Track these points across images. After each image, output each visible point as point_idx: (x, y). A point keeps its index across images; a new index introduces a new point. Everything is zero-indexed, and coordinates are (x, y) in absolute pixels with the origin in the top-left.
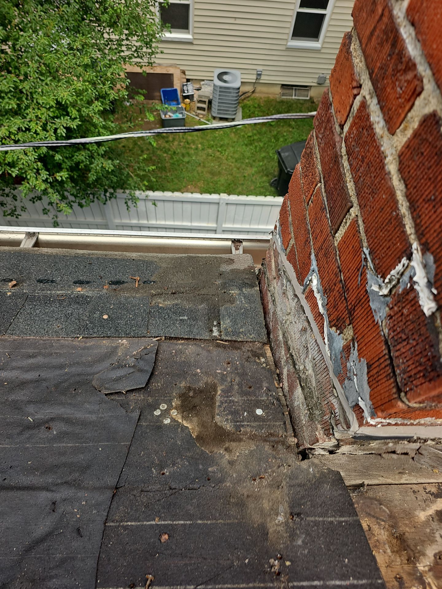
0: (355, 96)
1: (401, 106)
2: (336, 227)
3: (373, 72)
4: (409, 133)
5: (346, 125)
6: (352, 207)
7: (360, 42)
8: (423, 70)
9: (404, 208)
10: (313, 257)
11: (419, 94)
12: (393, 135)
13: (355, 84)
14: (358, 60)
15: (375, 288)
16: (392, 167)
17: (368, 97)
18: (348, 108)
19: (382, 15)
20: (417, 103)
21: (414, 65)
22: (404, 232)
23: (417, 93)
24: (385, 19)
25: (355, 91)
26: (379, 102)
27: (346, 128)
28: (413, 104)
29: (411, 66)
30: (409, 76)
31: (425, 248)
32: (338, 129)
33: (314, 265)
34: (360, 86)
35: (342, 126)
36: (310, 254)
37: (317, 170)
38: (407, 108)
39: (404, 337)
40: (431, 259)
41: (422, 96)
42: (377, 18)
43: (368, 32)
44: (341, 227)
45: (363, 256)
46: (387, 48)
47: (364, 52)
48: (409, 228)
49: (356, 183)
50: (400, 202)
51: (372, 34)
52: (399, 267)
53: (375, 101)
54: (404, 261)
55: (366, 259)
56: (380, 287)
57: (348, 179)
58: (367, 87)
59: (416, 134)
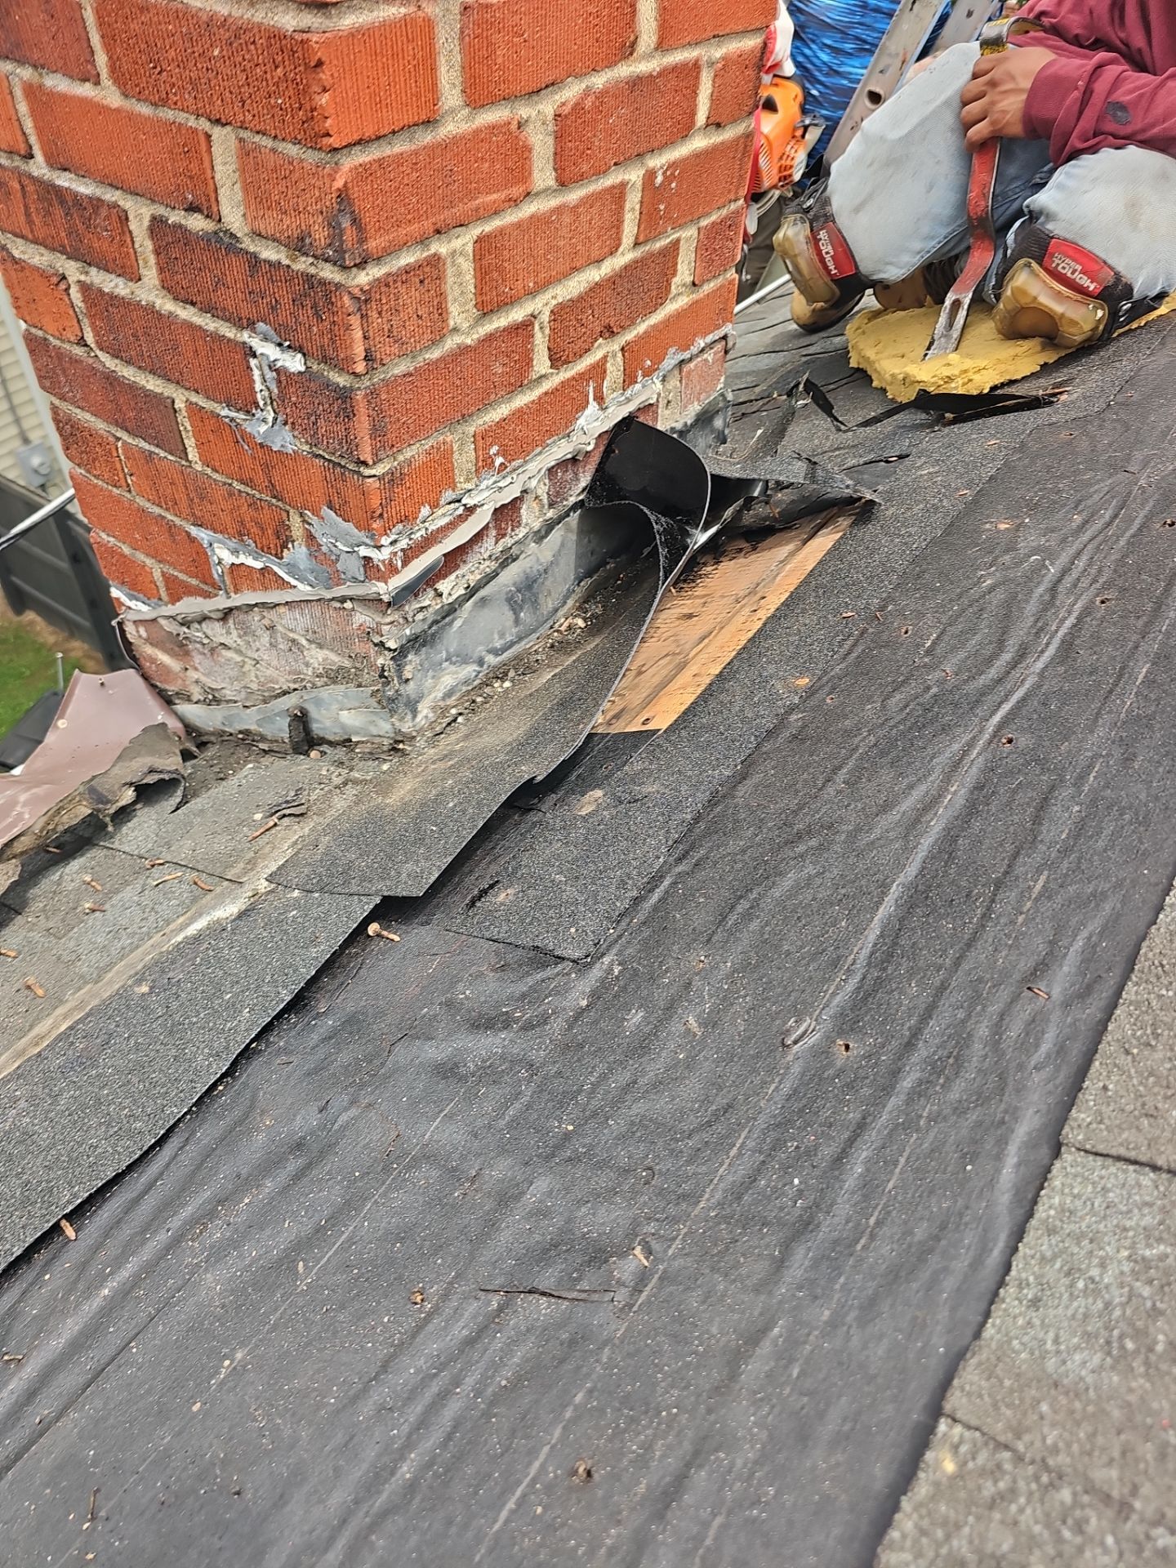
0: (67, 290)
1: (122, 244)
2: (181, 448)
3: (64, 247)
4: (152, 259)
5: (86, 335)
6: (173, 402)
7: (23, 237)
8: (111, 196)
9: (209, 323)
10: (194, 531)
11: (127, 219)
12: (140, 279)
13: (55, 280)
14: (38, 258)
15: (263, 428)
16: (167, 305)
17: (83, 278)
18: (71, 312)
19: (23, 187)
20: (132, 227)
21: (99, 200)
22: (229, 340)
23: (124, 218)
24: (30, 188)
25: (63, 286)
26: (99, 268)
27: (90, 338)
28: (130, 232)
29: (96, 203)
30: (104, 212)
31: (250, 325)
32: (79, 351)
33: (203, 535)
34: (64, 278)
35: (82, 342)
36: (188, 534)
37: (102, 432)
38: (129, 240)
39: (313, 418)
40: (261, 326)
41: (131, 217)
42: (19, 195)
43: (22, 219)
44: (186, 441)
45: (227, 420)
46: (58, 212)
47: (35, 242)
48: (228, 331)
49: (153, 372)
50: (203, 324)
51: (28, 214)
52: (256, 373)
53: (93, 271)
54: (253, 362)
55: (232, 420)
56: (264, 421)
57: (143, 382)
58: (72, 269)
59: (157, 253)
